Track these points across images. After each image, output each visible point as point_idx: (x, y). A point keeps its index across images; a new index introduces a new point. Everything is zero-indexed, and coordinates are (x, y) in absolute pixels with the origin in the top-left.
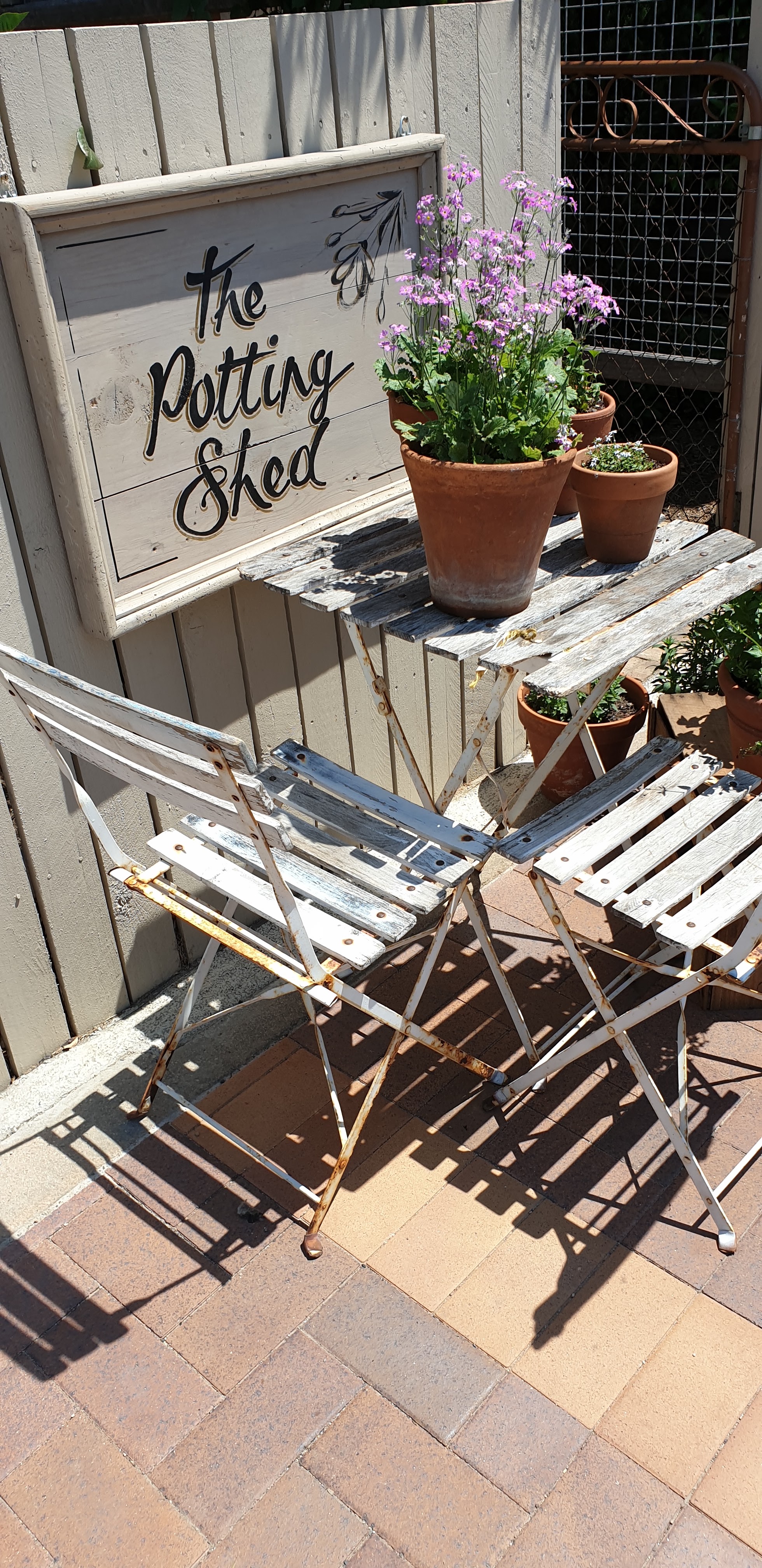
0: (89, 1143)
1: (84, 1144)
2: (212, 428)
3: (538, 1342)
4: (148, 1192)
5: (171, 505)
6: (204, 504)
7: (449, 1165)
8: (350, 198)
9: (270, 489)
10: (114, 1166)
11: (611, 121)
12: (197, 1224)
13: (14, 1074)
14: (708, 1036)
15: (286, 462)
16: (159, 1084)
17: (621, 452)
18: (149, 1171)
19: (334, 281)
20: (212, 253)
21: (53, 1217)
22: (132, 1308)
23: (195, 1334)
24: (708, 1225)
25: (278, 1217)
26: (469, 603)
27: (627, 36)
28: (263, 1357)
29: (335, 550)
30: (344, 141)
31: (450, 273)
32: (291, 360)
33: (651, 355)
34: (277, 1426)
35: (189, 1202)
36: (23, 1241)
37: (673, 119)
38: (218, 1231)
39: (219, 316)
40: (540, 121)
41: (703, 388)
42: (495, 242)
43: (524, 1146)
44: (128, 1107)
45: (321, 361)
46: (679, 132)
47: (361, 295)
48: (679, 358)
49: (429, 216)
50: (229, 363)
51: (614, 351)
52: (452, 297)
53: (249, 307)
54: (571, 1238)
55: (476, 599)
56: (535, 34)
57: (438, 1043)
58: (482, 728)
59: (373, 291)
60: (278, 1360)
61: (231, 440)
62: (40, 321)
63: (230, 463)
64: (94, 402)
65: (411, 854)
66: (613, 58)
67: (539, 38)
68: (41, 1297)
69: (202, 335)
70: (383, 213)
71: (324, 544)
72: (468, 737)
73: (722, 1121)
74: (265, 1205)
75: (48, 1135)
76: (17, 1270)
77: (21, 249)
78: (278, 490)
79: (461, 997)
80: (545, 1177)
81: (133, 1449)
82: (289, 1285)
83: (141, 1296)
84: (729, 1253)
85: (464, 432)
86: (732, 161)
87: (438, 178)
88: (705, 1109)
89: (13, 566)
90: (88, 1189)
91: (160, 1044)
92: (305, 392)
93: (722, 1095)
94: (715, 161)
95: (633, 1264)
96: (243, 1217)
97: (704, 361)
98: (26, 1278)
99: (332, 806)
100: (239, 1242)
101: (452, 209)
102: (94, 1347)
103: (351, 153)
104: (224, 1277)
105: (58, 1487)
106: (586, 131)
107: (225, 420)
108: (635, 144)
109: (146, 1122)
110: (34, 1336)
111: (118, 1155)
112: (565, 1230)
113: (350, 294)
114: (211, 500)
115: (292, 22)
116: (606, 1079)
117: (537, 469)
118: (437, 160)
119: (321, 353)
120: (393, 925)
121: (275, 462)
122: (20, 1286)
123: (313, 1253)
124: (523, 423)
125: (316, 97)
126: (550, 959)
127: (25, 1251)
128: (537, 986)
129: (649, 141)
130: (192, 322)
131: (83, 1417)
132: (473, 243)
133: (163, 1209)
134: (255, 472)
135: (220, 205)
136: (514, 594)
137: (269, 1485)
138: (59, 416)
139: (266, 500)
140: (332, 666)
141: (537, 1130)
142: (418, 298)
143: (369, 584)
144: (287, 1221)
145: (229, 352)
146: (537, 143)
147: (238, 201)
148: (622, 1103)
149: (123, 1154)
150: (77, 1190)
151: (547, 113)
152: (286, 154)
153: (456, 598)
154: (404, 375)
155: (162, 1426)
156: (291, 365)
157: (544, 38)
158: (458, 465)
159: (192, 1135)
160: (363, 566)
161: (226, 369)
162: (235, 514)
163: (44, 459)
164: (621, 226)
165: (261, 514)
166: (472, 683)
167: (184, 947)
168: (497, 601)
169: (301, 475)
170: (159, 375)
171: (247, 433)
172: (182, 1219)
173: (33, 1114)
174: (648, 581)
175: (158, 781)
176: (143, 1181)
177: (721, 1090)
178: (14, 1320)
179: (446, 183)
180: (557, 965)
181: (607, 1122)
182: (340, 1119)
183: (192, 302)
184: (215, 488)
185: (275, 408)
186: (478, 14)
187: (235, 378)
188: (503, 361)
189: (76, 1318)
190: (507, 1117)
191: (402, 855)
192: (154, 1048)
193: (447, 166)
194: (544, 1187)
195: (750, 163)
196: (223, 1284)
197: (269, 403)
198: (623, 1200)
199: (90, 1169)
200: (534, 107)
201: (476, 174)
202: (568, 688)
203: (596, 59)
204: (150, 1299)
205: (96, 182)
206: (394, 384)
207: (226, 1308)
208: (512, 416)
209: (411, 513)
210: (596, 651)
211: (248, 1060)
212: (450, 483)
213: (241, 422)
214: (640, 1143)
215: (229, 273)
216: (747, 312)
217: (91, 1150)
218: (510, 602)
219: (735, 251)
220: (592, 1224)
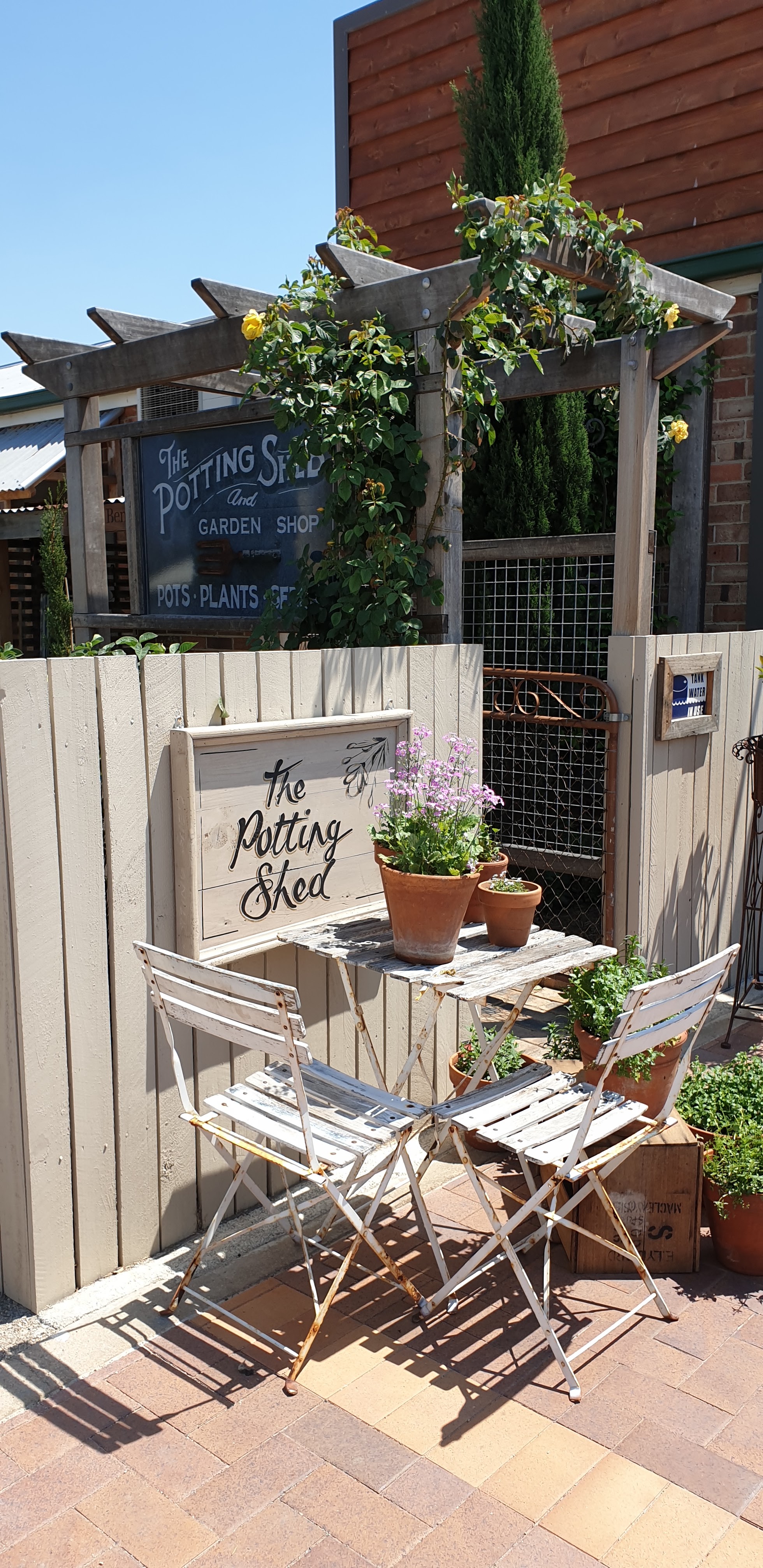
0: (132, 1327)
1: (129, 1328)
2: (268, 857)
3: (444, 1443)
4: (175, 1357)
5: (239, 899)
6: (258, 900)
7: (387, 1351)
8: (357, 739)
9: (297, 896)
10: (150, 1342)
11: (522, 703)
12: (210, 1375)
13: (78, 1286)
14: (573, 1287)
15: (308, 882)
16: (185, 1288)
17: (510, 882)
18: (175, 1346)
19: (345, 783)
20: (280, 762)
21: (108, 1368)
22: (164, 1418)
23: (209, 1433)
24: (564, 1387)
25: (267, 1373)
26: (417, 954)
27: (533, 656)
28: (256, 1446)
29: (335, 930)
30: (356, 710)
31: (413, 781)
32: (317, 823)
33: (551, 851)
34: (265, 1481)
35: (204, 1363)
36: (86, 1380)
37: (562, 706)
38: (224, 1379)
39: (279, 796)
40: (470, 705)
41: (588, 875)
42: (437, 766)
43: (440, 1342)
44: (159, 1309)
45: (334, 826)
46: (566, 713)
47: (359, 792)
48: (571, 854)
49: (403, 751)
50: (282, 822)
51: (525, 847)
52: (414, 792)
53: (296, 793)
54: (469, 1391)
55: (421, 953)
56: (468, 661)
57: (384, 1255)
58: (423, 1036)
59: (367, 790)
60: (266, 1448)
61: (278, 866)
62: (188, 790)
63: (276, 879)
64: (206, 835)
65: (373, 1113)
66: (524, 668)
67: (470, 664)
68: (101, 1410)
69: (269, 805)
70: (375, 748)
71: (329, 928)
72: (413, 1042)
73: (579, 1333)
74: (259, 1366)
75: (103, 1322)
76: (82, 1395)
77: (185, 753)
78: (301, 898)
79: (400, 1260)
80: (453, 1359)
81: (167, 1490)
82: (274, 1409)
83: (172, 1412)
84: (576, 1402)
85: (418, 859)
86: (601, 733)
87: (408, 732)
88: (568, 1327)
89: (145, 924)
90: (132, 1353)
91: (182, 1275)
92: (323, 843)
93: (580, 1319)
94: (591, 732)
95: (510, 1406)
96: (242, 1372)
97: (589, 857)
98: (90, 1400)
99: (323, 1087)
100: (239, 1386)
101: (416, 749)
102: (140, 1437)
103: (359, 717)
104: (229, 1404)
105: (116, 1507)
106: (506, 708)
107: (276, 854)
108: (537, 719)
109: (173, 1318)
110: (97, 1430)
111: (153, 1335)
112: (465, 1388)
113: (353, 790)
114: (261, 898)
115: (333, 652)
116: (500, 1308)
117: (457, 880)
118: (408, 723)
119: (334, 822)
120: (362, 1147)
121: (301, 881)
122: (86, 1404)
123: (291, 1391)
124: (449, 856)
125: (342, 688)
126: (465, 1241)
127: (89, 1386)
128: (454, 1256)
129: (547, 717)
130: (265, 798)
131: (132, 1473)
132: (426, 766)
133: (186, 1366)
134: (289, 886)
135: (287, 739)
136: (443, 951)
137: (259, 1510)
138: (189, 839)
139: (294, 903)
140: (322, 1019)
141: (449, 1334)
142: (396, 790)
143: (357, 947)
144: (273, 1376)
145: (283, 816)
146: (468, 717)
147: (297, 737)
148: (510, 1322)
149: (157, 1336)
150: (124, 1354)
151: (474, 701)
152: (324, 715)
153: (410, 951)
154: (383, 832)
155: (187, 1479)
156: (316, 827)
157: (473, 664)
158: (413, 875)
159: (205, 1328)
160: (353, 938)
161: (279, 825)
162: (274, 909)
163: (174, 865)
164: (530, 767)
165: (289, 911)
166: (416, 997)
167: (201, 1214)
168: (433, 954)
169: (316, 890)
170: (243, 824)
171: (287, 862)
172: (199, 1372)
173: (92, 1310)
174: (524, 956)
175: (237, 1028)
176: (171, 1351)
177: (580, 1317)
178: (82, 1422)
179: (412, 736)
180: (470, 1245)
181: (500, 1331)
182: (316, 1298)
183: (267, 787)
184: (265, 891)
185: (305, 850)
186: (435, 651)
187: (284, 830)
188: (441, 827)
189: (125, 1422)
190: (429, 1327)
191: (369, 1113)
192: (177, 1277)
193: (414, 728)
194: (453, 1364)
195: (611, 735)
196: (228, 1408)
197: (302, 846)
198: (506, 1373)
199: (134, 1343)
200: (466, 699)
201: (430, 733)
202: (472, 997)
203: (513, 668)
204: (177, 1414)
205: (223, 723)
206: (379, 837)
207: (230, 1421)
208: (444, 853)
209: (384, 915)
210: (490, 982)
211: (244, 1288)
212: (409, 884)
213: (284, 856)
214: (521, 1343)
215: (288, 774)
216: (615, 826)
217: (135, 1331)
218: (441, 956)
219: (605, 787)
220: (484, 1384)
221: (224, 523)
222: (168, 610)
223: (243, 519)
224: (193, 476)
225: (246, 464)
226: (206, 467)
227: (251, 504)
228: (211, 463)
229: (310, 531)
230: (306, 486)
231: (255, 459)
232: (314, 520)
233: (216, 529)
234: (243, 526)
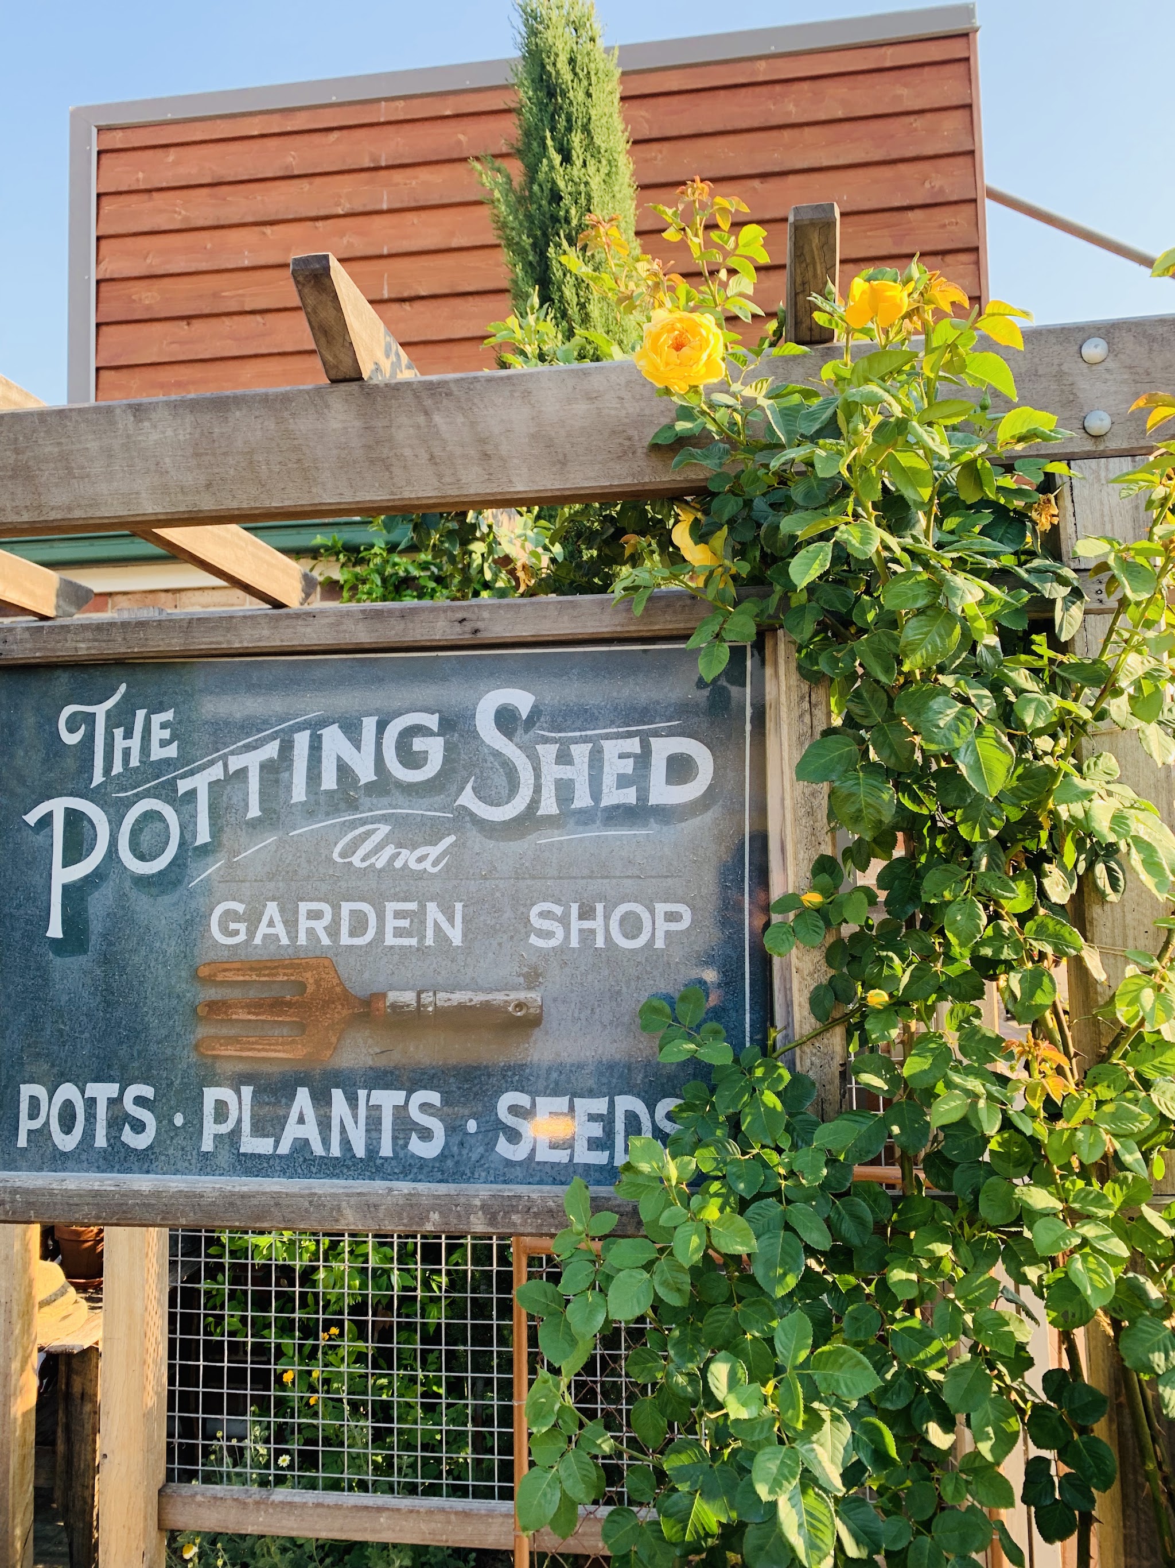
221: (316, 915)
222: (60, 1160)
223: (391, 907)
224: (200, 782)
225: (410, 759)
226: (252, 761)
227: (427, 865)
228: (271, 750)
229: (660, 944)
230: (645, 825)
231: (449, 748)
232: (672, 917)
233: (280, 930)
234: (391, 923)
